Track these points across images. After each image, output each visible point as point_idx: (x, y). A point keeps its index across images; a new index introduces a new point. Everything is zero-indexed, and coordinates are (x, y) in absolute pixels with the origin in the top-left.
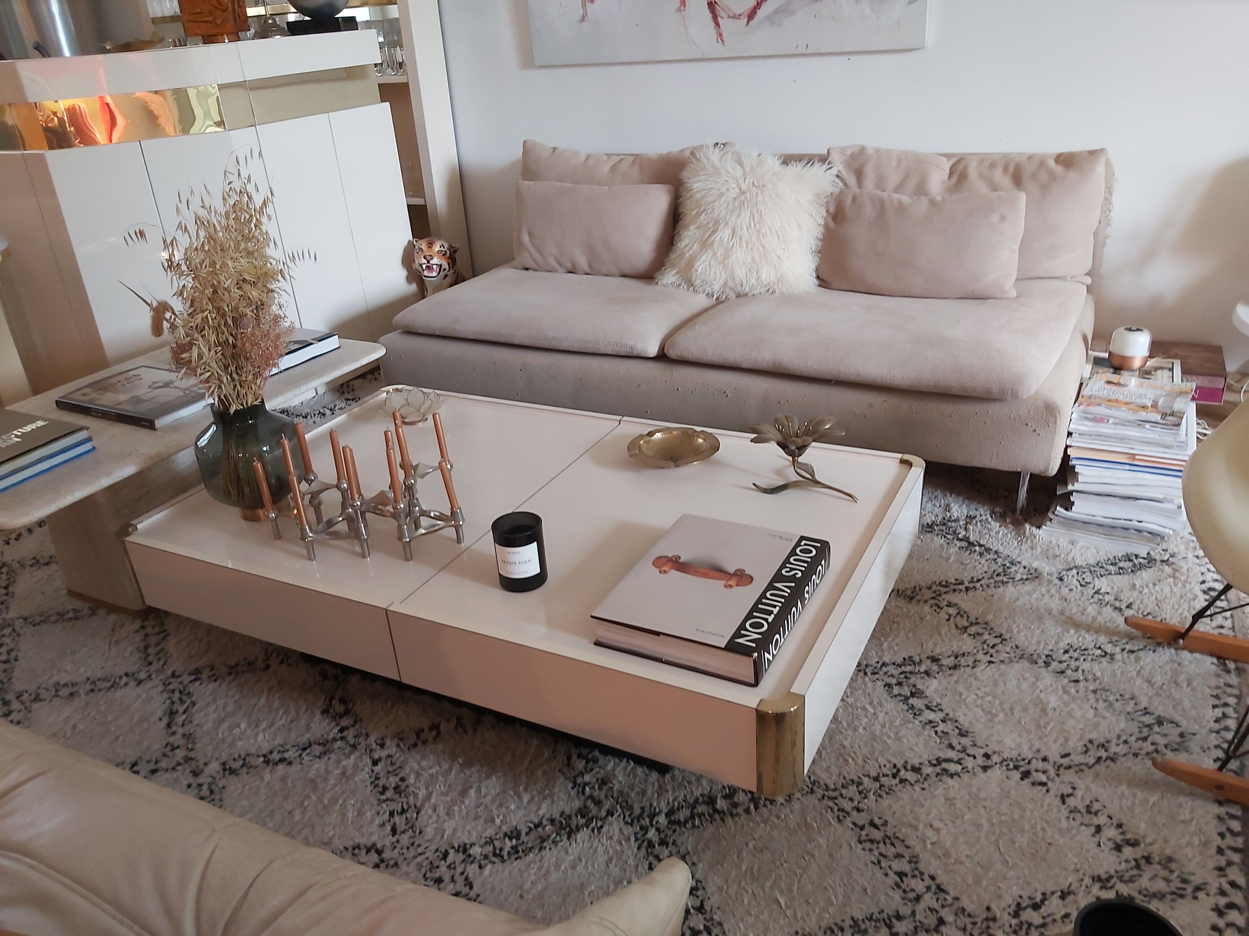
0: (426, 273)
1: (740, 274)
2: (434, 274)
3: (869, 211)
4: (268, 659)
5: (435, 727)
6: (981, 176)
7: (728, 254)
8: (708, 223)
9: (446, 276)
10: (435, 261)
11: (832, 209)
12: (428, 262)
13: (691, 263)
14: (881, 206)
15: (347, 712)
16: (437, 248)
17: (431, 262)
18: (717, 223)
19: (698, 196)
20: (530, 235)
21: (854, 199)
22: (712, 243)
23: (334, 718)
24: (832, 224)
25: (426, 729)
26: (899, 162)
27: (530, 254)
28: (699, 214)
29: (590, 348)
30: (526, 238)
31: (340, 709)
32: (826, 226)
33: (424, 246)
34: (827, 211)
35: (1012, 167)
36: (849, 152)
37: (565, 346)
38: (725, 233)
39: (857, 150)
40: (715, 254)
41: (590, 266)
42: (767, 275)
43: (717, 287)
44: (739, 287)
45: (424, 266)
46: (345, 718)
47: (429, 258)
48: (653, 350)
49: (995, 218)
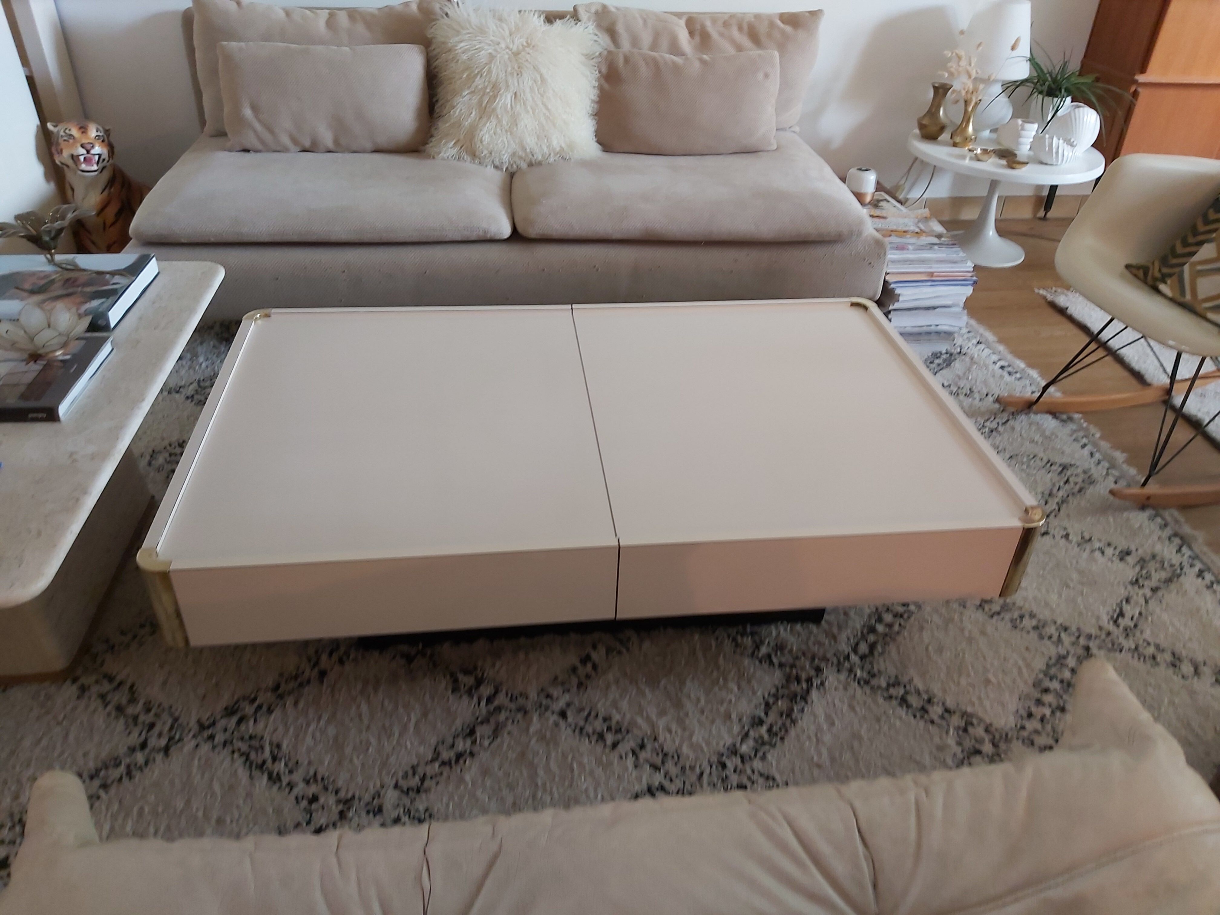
0: (84, 167)
1: (531, 142)
2: (95, 167)
3: (644, 71)
4: (316, 664)
5: (586, 659)
6: (721, 35)
7: (515, 121)
8: (486, 88)
9: (104, 168)
10: (97, 150)
11: (604, 70)
12: (88, 152)
13: (472, 134)
14: (656, 66)
15: (479, 682)
16: (93, 132)
17: (93, 152)
18: (495, 87)
19: (465, 57)
20: (255, 108)
21: (627, 60)
22: (494, 110)
23: (470, 693)
24: (606, 86)
25: (578, 665)
26: (645, 21)
27: (255, 131)
28: (471, 78)
29: (435, 235)
30: (248, 112)
31: (469, 680)
32: (601, 88)
33: (75, 132)
34: (600, 72)
35: (745, 27)
36: (593, 10)
37: (401, 237)
38: (506, 99)
39: (599, 8)
40: (499, 121)
41: (336, 142)
42: (557, 141)
43: (506, 158)
44: (531, 156)
45: (82, 158)
46: (482, 688)
47: (89, 147)
48: (506, 231)
49: (760, 76)
